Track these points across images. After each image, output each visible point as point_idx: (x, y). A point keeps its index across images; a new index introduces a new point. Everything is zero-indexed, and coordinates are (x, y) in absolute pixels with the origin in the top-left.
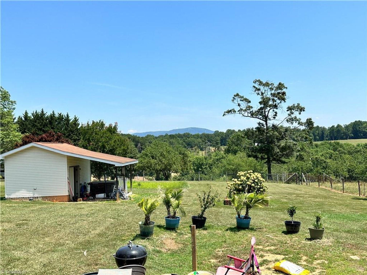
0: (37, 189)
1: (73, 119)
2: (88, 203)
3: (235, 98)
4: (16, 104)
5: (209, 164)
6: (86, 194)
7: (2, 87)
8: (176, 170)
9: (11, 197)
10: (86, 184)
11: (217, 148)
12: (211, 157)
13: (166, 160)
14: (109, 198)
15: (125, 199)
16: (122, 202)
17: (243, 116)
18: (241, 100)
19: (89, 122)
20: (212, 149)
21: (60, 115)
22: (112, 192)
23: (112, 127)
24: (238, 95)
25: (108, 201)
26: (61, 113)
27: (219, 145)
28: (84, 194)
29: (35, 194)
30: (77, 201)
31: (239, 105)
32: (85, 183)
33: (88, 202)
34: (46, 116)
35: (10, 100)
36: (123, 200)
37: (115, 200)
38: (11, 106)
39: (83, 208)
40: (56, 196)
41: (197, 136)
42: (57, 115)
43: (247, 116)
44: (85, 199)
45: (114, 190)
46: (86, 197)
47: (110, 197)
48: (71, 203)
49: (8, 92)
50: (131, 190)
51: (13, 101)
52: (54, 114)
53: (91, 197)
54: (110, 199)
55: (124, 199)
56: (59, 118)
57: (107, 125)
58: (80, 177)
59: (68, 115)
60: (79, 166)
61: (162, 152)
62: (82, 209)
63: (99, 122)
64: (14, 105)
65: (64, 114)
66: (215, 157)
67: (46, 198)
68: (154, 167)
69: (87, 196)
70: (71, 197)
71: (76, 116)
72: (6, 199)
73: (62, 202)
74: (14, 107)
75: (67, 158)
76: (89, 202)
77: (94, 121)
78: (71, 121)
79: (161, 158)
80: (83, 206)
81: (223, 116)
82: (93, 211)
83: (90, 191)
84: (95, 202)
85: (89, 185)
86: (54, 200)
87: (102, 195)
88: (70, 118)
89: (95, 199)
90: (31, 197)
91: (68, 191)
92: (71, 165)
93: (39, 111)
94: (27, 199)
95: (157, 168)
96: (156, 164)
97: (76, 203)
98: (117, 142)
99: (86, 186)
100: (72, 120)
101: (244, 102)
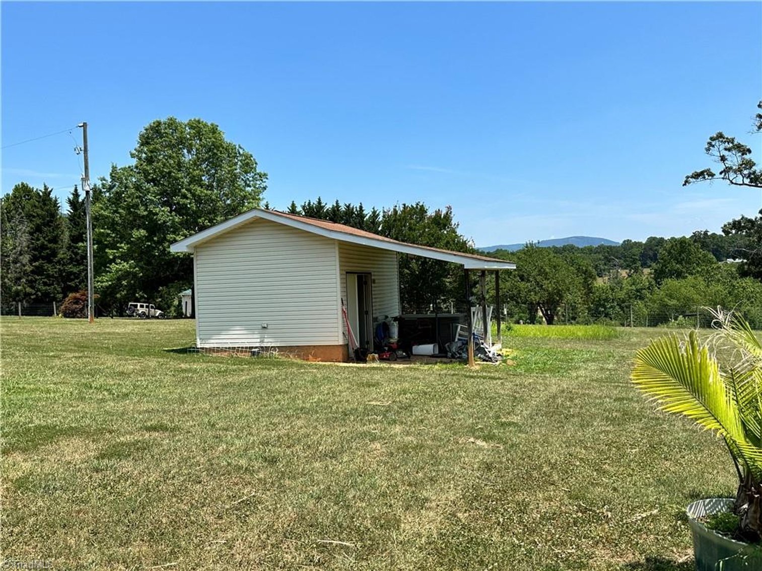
0: (269, 327)
1: (371, 213)
2: (393, 369)
3: (713, 143)
4: (267, 179)
5: (619, 299)
6: (390, 343)
7: (241, 146)
8: (573, 304)
9: (207, 346)
10: (388, 319)
11: (633, 271)
12: (621, 288)
13: (550, 282)
14: (446, 357)
15: (490, 359)
16: (483, 370)
17: (732, 183)
18: (726, 149)
19: (398, 206)
20: (624, 273)
21: (348, 207)
22: (454, 340)
23: (441, 215)
24: (720, 136)
25: (445, 363)
26: (349, 205)
27: (639, 264)
28: (383, 344)
29: (266, 340)
30: (365, 361)
31: (723, 159)
32: (387, 317)
33: (392, 366)
34: (325, 211)
35: (258, 171)
36: (485, 363)
37: (466, 361)
38: (258, 182)
39: (376, 385)
40: (314, 346)
41: (590, 250)
42: (343, 208)
43: (741, 183)
44: (385, 357)
45: (457, 336)
46: (388, 351)
47: (449, 354)
48: (351, 364)
49: (252, 156)
50: (500, 339)
51: (262, 172)
52: (338, 206)
53: (400, 352)
54: (448, 360)
55: (487, 361)
56: (346, 213)
57: (431, 213)
58: (374, 300)
59: (361, 207)
60: (370, 273)
61: (542, 268)
62: (374, 386)
63: (415, 206)
64: (264, 180)
65: (355, 205)
66: (631, 286)
67: (291, 352)
68: (525, 297)
69: (392, 350)
70: (351, 351)
71: (376, 209)
72: (198, 352)
73: (329, 363)
74: (264, 184)
75: (340, 248)
76: (397, 366)
77: (406, 206)
78: (367, 217)
79: (539, 278)
80: (377, 377)
81: (685, 185)
82: (408, 395)
83: (398, 337)
84: (412, 365)
85: (395, 321)
86: (310, 357)
87: (428, 349)
88: (365, 212)
89: (412, 357)
90: (256, 348)
91: (343, 333)
92: (350, 268)
93: (314, 202)
94: (246, 352)
95: (531, 299)
96: (530, 291)
97: (361, 365)
98: (451, 245)
99: (388, 324)
100: (369, 215)
101: (734, 152)
